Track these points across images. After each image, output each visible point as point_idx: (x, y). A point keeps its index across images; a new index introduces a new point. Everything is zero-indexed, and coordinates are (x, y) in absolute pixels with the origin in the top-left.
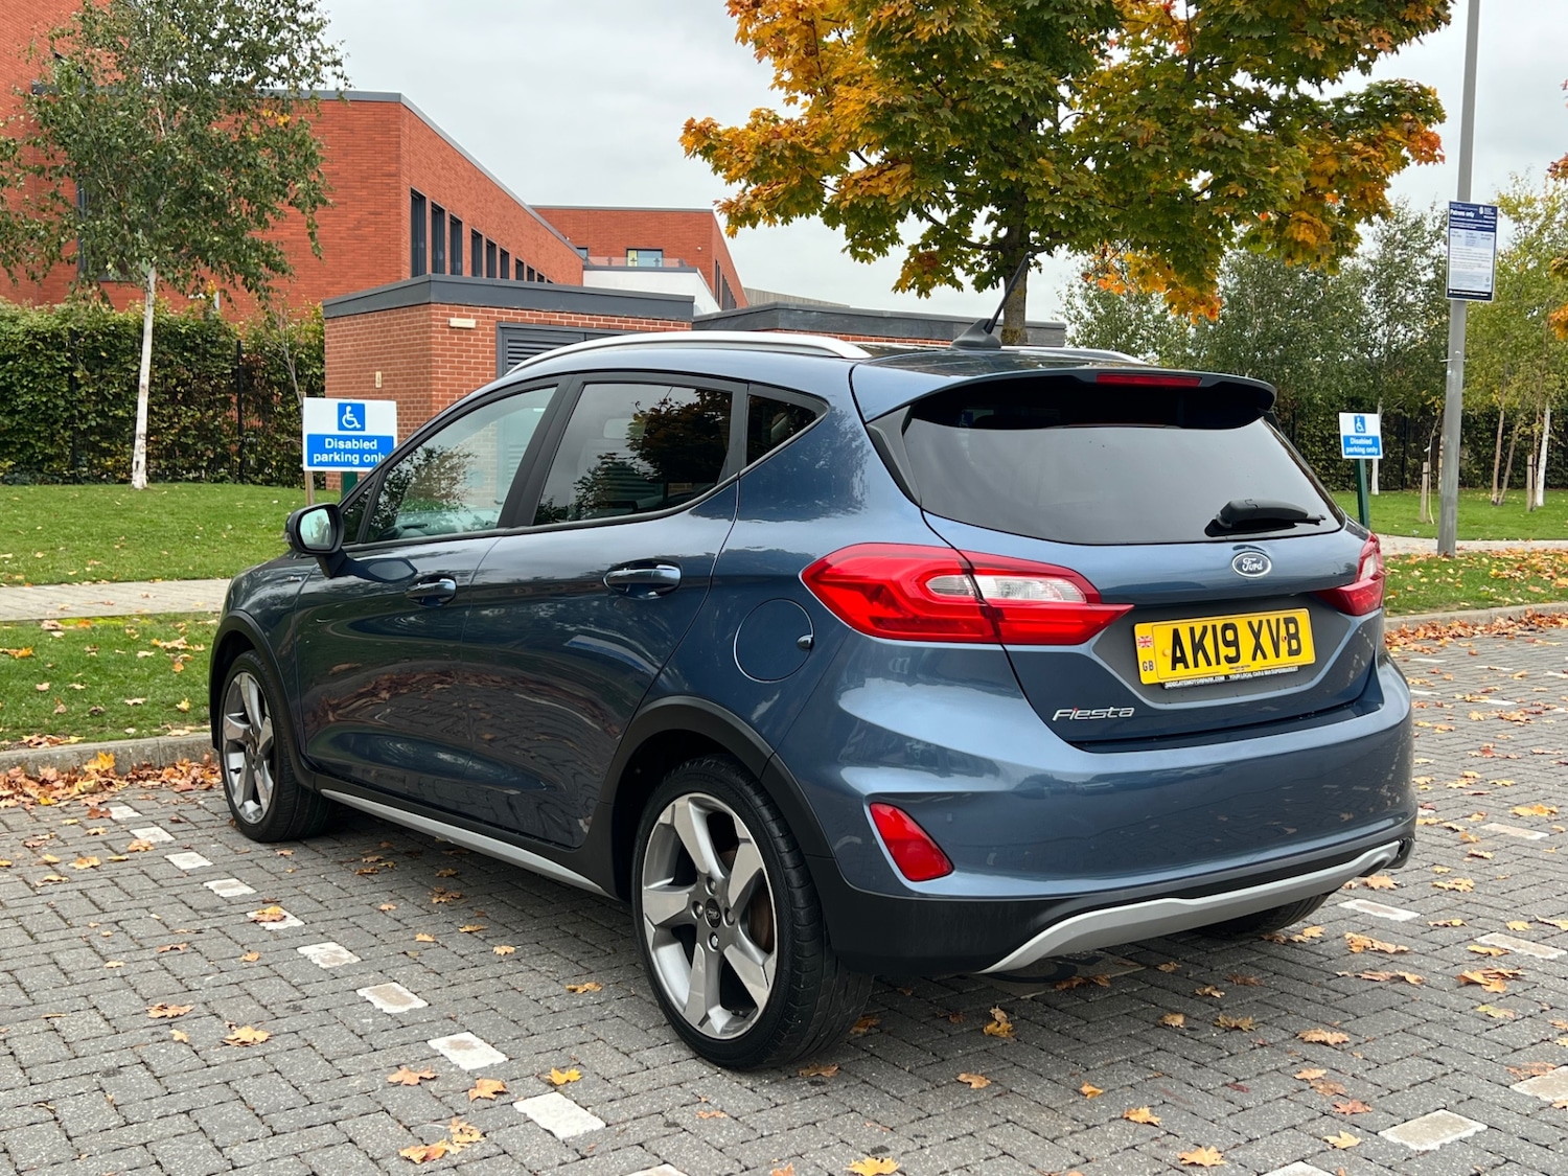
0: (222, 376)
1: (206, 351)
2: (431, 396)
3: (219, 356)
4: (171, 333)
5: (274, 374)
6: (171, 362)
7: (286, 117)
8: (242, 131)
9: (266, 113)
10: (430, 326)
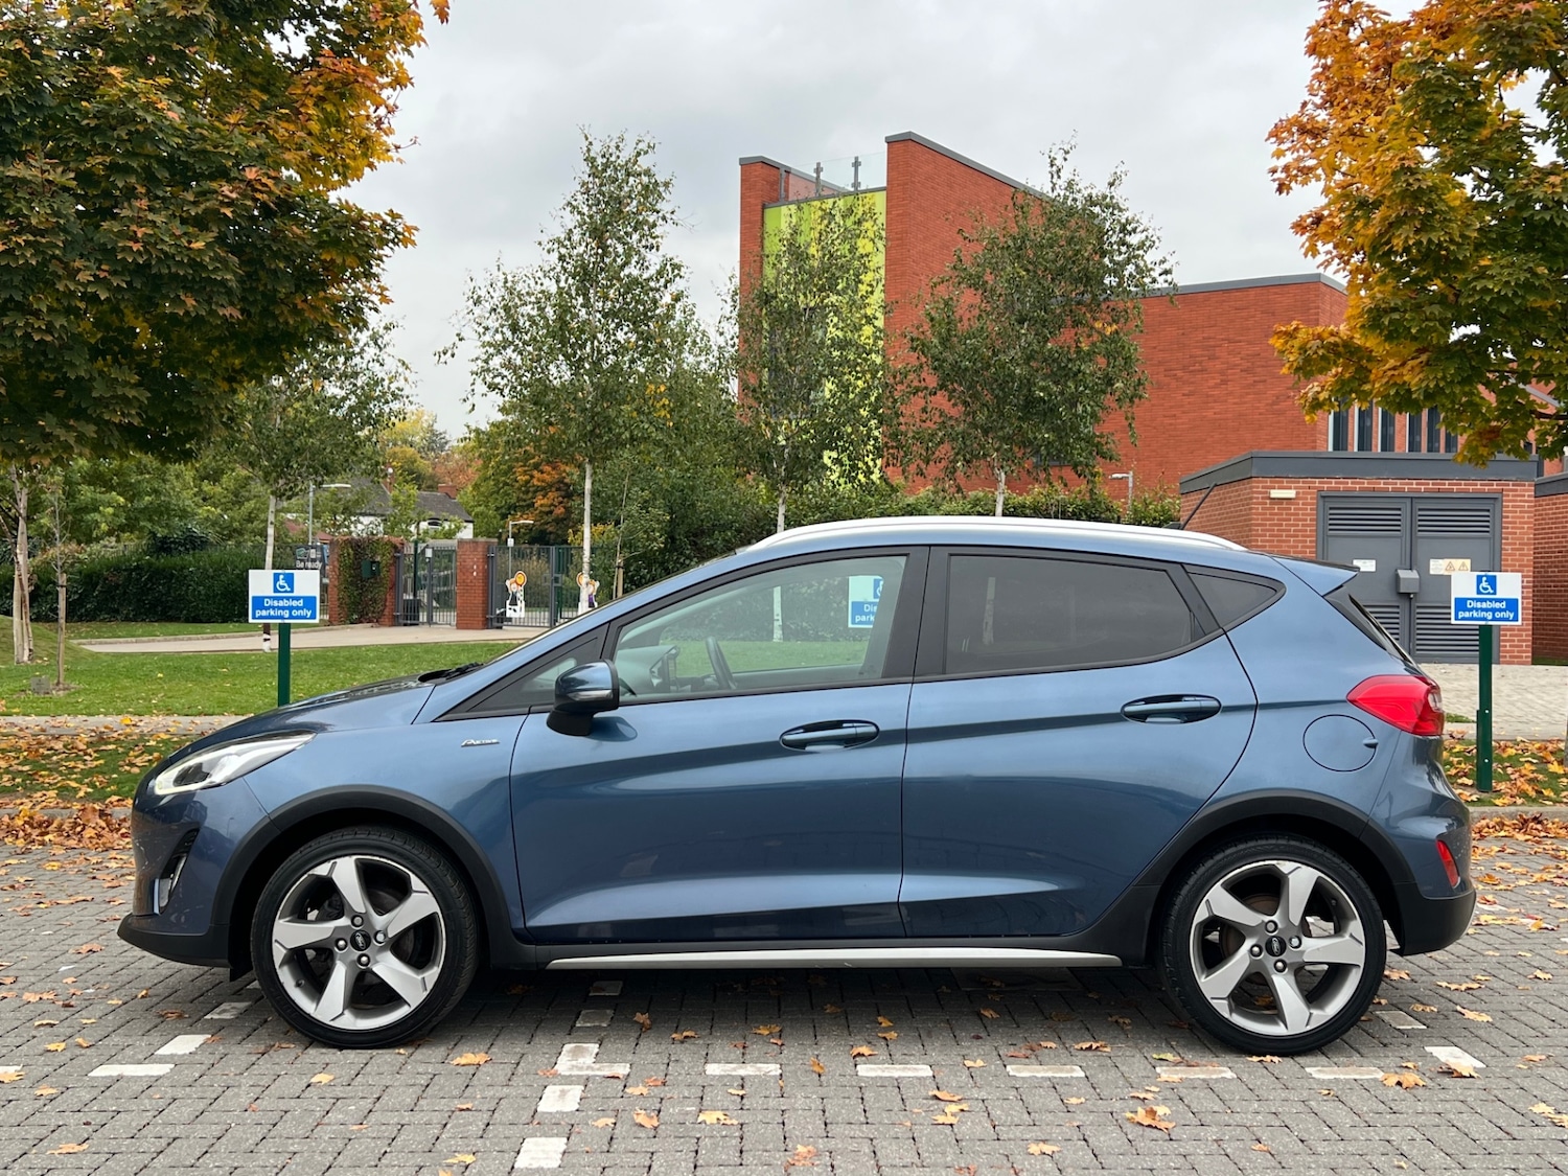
7: (1115, 327)
8: (1078, 342)
9: (1098, 325)
10: (1251, 498)
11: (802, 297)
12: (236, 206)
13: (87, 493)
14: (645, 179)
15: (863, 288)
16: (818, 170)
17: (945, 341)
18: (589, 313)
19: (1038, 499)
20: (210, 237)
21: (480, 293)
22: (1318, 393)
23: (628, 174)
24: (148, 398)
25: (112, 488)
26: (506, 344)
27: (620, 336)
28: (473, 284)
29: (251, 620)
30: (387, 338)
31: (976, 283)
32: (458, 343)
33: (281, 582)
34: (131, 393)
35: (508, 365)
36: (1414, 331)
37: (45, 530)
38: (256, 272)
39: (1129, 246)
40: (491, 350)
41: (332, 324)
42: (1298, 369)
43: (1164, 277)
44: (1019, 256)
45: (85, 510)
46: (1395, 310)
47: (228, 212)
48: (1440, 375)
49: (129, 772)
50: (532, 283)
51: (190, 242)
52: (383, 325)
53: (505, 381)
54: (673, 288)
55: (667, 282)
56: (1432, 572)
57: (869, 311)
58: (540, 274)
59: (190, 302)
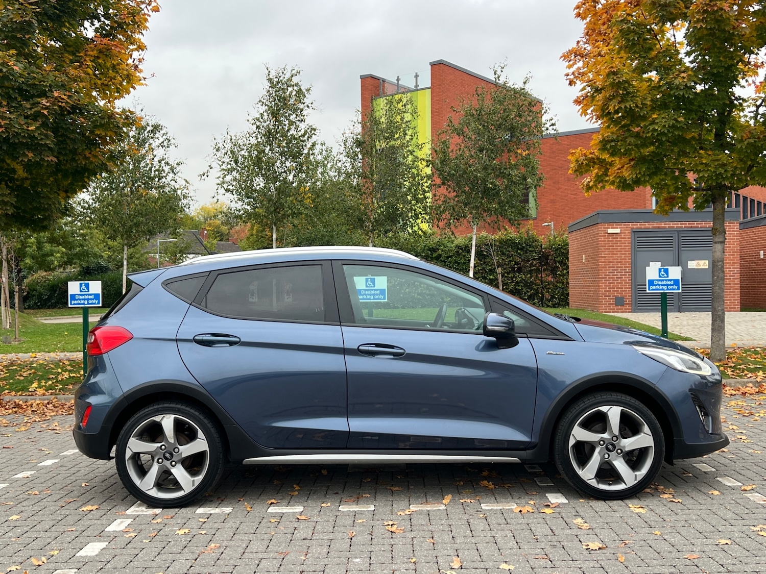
0: (534, 259)
1: (527, 249)
2: (599, 265)
3: (533, 251)
4: (513, 243)
5: (557, 257)
6: (512, 255)
7: (527, 152)
8: (509, 160)
9: (519, 151)
10: (598, 234)
11: (378, 142)
12: (49, 109)
13: (48, 247)
14: (295, 88)
15: (408, 138)
16: (398, 80)
17: (443, 162)
18: (272, 153)
19: (502, 237)
20: (38, 124)
21: (219, 145)
22: (589, 182)
23: (288, 86)
24: (15, 201)
25: (59, 244)
26: (233, 169)
27: (288, 164)
28: (216, 141)
29: (70, 306)
30: (178, 169)
31: (460, 132)
32: (210, 170)
33: (83, 287)
34: (6, 199)
35: (235, 179)
36: (622, 151)
37: (28, 265)
38: (65, 140)
39: (533, 112)
40: (226, 173)
41: (108, 164)
42: (576, 171)
43: (552, 127)
44: (478, 119)
45: (47, 255)
46: (613, 141)
47: (45, 112)
48: (638, 172)
49: (18, 379)
50: (245, 140)
51: (28, 127)
52: (176, 163)
53: (234, 187)
54: (311, 141)
55: (308, 137)
56: (689, 267)
57: (410, 148)
58: (248, 135)
59: (31, 155)
